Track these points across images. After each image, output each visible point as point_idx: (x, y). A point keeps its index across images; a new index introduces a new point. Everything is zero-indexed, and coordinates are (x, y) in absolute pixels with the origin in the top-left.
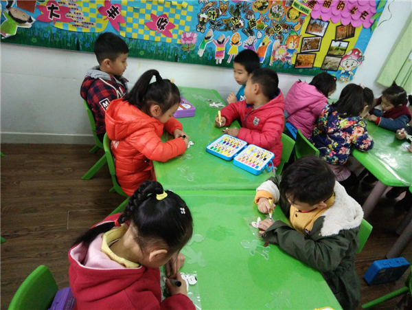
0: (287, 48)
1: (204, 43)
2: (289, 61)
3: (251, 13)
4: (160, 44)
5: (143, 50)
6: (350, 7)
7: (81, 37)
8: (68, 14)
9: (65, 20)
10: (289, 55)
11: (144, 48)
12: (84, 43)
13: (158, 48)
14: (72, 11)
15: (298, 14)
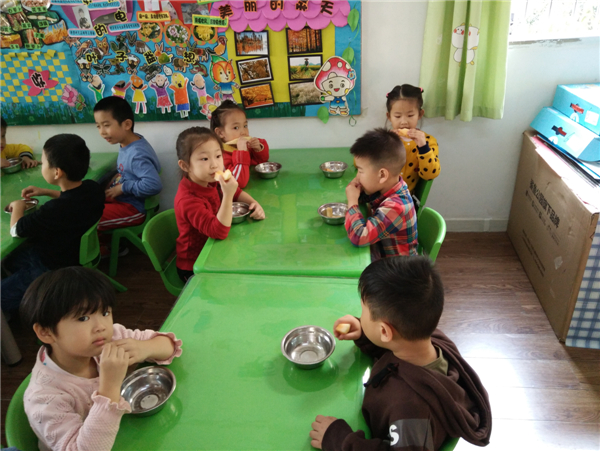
1: (97, 93)
15: (211, 31)
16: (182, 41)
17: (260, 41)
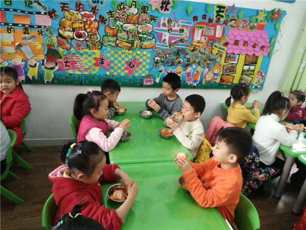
0: (213, 73)
1: (159, 74)
2: (216, 81)
3: (187, 54)
4: (131, 78)
5: (121, 82)
6: (252, 44)
7: (83, 77)
8: (76, 65)
9: (73, 68)
10: (215, 77)
11: (122, 80)
12: (85, 80)
13: (130, 80)
14: (78, 63)
15: (218, 52)
16: (205, 54)
17: (235, 58)
